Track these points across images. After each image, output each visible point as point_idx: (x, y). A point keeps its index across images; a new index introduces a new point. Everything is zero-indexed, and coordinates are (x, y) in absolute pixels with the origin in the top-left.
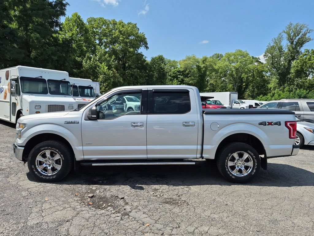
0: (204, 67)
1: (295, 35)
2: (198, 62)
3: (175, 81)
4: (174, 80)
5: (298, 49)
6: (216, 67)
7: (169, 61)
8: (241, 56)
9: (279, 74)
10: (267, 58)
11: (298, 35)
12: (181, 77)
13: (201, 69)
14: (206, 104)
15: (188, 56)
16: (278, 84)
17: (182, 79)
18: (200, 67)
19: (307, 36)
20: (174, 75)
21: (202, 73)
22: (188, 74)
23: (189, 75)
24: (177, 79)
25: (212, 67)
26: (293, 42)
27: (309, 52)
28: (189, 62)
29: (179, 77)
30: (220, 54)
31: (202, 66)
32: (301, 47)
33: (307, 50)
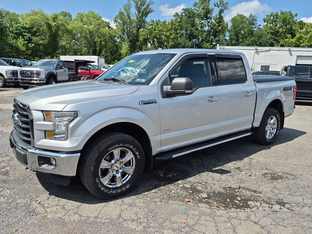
0: (55, 25)
1: (141, 4)
2: (47, 19)
3: (21, 40)
4: (19, 38)
5: (144, 18)
6: (69, 28)
7: (8, 13)
8: (94, 18)
9: (131, 41)
10: (117, 24)
11: (144, 5)
12: (28, 35)
13: (52, 27)
14: (90, 69)
15: (33, 9)
16: (129, 50)
17: (29, 38)
18: (51, 25)
19: (150, 7)
20: (17, 31)
21: (53, 33)
22: (36, 32)
23: (38, 34)
24: (23, 37)
25: (65, 27)
26: (140, 11)
27: (154, 23)
28: (37, 17)
29: (25, 35)
30: (67, 12)
31: (53, 24)
32: (147, 16)
33: (152, 20)
